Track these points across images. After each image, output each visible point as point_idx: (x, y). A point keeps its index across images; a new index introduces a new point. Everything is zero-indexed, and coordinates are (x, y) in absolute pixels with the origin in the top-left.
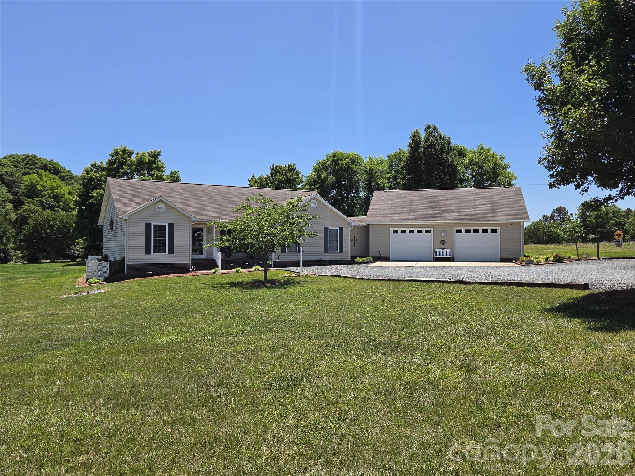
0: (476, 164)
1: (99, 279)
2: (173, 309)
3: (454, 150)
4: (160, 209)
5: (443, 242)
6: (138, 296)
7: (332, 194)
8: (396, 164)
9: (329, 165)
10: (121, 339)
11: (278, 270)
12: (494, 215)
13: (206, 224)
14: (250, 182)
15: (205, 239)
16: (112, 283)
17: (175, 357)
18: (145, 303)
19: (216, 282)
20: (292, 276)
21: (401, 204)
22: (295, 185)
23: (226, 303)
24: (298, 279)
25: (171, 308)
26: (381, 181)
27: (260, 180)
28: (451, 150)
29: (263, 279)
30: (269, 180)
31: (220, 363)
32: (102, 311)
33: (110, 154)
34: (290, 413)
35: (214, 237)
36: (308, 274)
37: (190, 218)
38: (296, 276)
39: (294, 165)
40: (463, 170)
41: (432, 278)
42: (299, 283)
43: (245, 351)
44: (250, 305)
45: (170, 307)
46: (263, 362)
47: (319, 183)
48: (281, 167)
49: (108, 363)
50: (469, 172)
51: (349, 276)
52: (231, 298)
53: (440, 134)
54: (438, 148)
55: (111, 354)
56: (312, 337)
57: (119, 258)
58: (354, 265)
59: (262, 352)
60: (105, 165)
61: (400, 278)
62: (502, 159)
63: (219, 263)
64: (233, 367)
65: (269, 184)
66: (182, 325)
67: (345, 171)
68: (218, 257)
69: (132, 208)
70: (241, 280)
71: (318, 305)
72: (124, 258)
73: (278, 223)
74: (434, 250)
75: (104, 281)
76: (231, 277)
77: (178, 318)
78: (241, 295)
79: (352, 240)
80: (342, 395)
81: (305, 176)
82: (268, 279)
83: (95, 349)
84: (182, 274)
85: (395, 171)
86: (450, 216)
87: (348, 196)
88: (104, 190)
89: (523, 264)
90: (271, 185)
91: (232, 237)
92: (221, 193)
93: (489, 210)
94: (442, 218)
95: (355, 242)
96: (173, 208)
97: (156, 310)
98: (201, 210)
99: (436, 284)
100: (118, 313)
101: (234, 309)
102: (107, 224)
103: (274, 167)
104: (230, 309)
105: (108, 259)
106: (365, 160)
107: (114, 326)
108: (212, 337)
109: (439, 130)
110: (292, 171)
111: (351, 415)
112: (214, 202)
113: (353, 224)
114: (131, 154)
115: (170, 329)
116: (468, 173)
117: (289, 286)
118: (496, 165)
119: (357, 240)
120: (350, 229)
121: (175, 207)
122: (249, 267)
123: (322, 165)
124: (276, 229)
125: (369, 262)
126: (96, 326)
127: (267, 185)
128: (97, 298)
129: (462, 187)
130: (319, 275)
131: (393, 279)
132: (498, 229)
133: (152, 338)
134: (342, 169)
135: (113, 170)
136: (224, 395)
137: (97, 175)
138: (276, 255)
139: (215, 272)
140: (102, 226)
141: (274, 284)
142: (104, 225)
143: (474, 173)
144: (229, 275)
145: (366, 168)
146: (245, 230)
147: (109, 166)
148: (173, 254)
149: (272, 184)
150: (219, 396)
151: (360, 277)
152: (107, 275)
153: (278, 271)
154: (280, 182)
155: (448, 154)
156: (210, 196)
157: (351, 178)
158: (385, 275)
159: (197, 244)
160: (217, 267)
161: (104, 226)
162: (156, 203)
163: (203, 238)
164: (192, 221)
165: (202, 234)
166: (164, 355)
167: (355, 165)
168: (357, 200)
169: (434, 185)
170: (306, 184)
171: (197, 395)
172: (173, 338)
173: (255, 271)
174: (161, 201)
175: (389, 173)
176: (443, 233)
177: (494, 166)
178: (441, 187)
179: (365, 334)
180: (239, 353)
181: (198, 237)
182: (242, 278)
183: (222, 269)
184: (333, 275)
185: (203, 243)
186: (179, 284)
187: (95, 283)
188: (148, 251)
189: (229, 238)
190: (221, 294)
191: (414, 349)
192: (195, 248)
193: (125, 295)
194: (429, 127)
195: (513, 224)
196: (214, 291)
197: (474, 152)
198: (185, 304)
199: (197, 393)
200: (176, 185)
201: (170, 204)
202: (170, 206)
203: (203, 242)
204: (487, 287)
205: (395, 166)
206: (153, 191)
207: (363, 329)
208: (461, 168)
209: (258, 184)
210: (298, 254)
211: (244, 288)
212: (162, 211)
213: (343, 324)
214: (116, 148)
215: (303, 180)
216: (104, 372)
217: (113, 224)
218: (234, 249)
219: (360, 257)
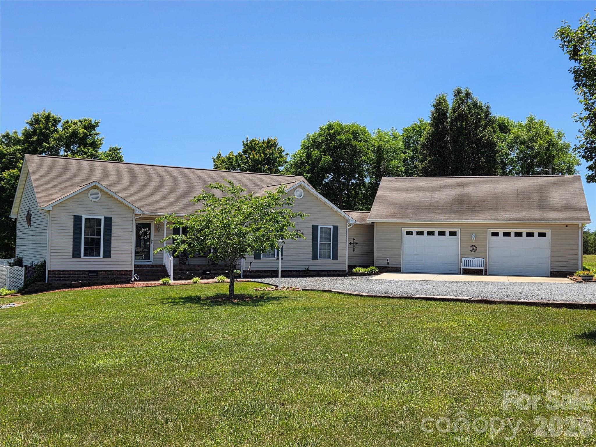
0: (523, 143)
1: (11, 290)
2: (109, 329)
3: (494, 122)
4: (94, 198)
5: (473, 249)
6: (64, 312)
7: (326, 180)
8: (415, 141)
9: (322, 141)
10: (46, 362)
11: (249, 281)
12: (543, 213)
13: (154, 219)
14: (214, 161)
15: (152, 239)
16: (28, 296)
17: (114, 382)
18: (74, 321)
19: (166, 296)
20: (267, 290)
21: (418, 196)
22: (276, 167)
23: (178, 323)
24: (275, 294)
25: (107, 328)
26: (394, 163)
27: (229, 159)
28: (490, 122)
29: (228, 293)
30: (242, 159)
31: (168, 389)
32: (18, 330)
33: (28, 121)
34: (245, 438)
35: (165, 236)
36: (288, 288)
37: (134, 210)
38: (273, 289)
39: (276, 139)
40: (505, 150)
41: (451, 296)
42: (276, 299)
43: (199, 377)
44: (209, 325)
45: (106, 326)
46: (220, 389)
47: (309, 165)
48: (257, 143)
49: (33, 388)
50: (514, 152)
51: (343, 291)
52: (184, 317)
53: (475, 102)
54: (471, 119)
55: (37, 378)
56: (282, 363)
57: (37, 262)
58: (353, 277)
59: (219, 378)
60: (20, 136)
61: (409, 296)
62: (560, 136)
63: (171, 272)
64: (184, 394)
65: (242, 166)
66: (122, 347)
67: (345, 148)
68: (170, 263)
69: (57, 196)
70: (199, 294)
71: (296, 327)
72: (45, 262)
73: (251, 219)
74: (461, 259)
75: (18, 293)
76: (186, 290)
77: (116, 339)
78: (198, 312)
79: (350, 243)
80: (306, 421)
81: (291, 154)
82: (235, 293)
83: (15, 373)
84: (121, 285)
85: (413, 150)
86: (483, 213)
87: (349, 183)
88: (20, 171)
89: (579, 280)
90: (243, 167)
91: (189, 237)
92: (175, 177)
93: (537, 206)
94: (472, 215)
95: (354, 246)
96: (112, 196)
97: (88, 330)
98: (148, 199)
99: (452, 303)
100: (40, 333)
101: (188, 330)
102: (23, 216)
103: (249, 142)
104: (183, 330)
105: (22, 263)
106: (372, 135)
107: (35, 348)
108: (160, 362)
109: (474, 96)
110: (273, 148)
111: (313, 440)
112: (166, 189)
113: (352, 221)
114: (56, 122)
115: (106, 351)
116: (513, 155)
117: (262, 303)
118: (551, 144)
119: (357, 243)
120: (348, 228)
121: (114, 195)
122: (210, 277)
123: (314, 141)
124: (247, 227)
125: (372, 273)
126: (13, 348)
127: (239, 165)
128: (10, 313)
129: (504, 174)
130: (303, 290)
131: (399, 296)
132: (548, 232)
133: (85, 362)
134: (341, 146)
135: (32, 143)
136: (172, 421)
137: (10, 150)
138: (247, 261)
139: (164, 284)
140: (16, 219)
141: (242, 299)
142: (18, 217)
143: (522, 155)
144: (184, 286)
145: (373, 146)
146: (206, 228)
147: (27, 138)
148: (110, 257)
149: (245, 164)
150: (167, 422)
151: (357, 293)
152: (22, 285)
153: (249, 283)
154: (256, 162)
155: (485, 129)
156: (161, 181)
157: (352, 159)
158: (390, 291)
159: (142, 245)
160: (168, 276)
161: (18, 219)
162: (88, 190)
163: (150, 237)
164: (135, 214)
165: (149, 232)
166: (100, 380)
167: (359, 141)
168: (360, 189)
169: (465, 170)
170: (291, 166)
171: (140, 421)
172: (111, 361)
173: (219, 282)
174: (95, 187)
175: (405, 153)
176: (474, 235)
177: (548, 146)
178: (474, 174)
179: (347, 359)
180: (191, 379)
181: (143, 235)
182: (201, 291)
183: (174, 279)
184: (323, 289)
185: (150, 244)
186: (117, 298)
187: (6, 295)
188: (76, 254)
189: (185, 238)
190: (172, 311)
191: (401, 377)
192: (139, 250)
193: (46, 311)
194: (459, 92)
195: (568, 226)
196: (163, 308)
197: (520, 126)
198: (125, 323)
199: (142, 419)
200: (117, 165)
201: (107, 191)
202: (107, 193)
203: (149, 242)
204: (516, 308)
205: (413, 143)
206: (85, 173)
207: (346, 355)
208: (502, 147)
209: (226, 164)
210: (277, 261)
211: (202, 304)
212: (96, 200)
213: (323, 349)
214: (36, 114)
215: (288, 160)
216: (30, 397)
217: (31, 216)
218: (190, 253)
219: (360, 267)
